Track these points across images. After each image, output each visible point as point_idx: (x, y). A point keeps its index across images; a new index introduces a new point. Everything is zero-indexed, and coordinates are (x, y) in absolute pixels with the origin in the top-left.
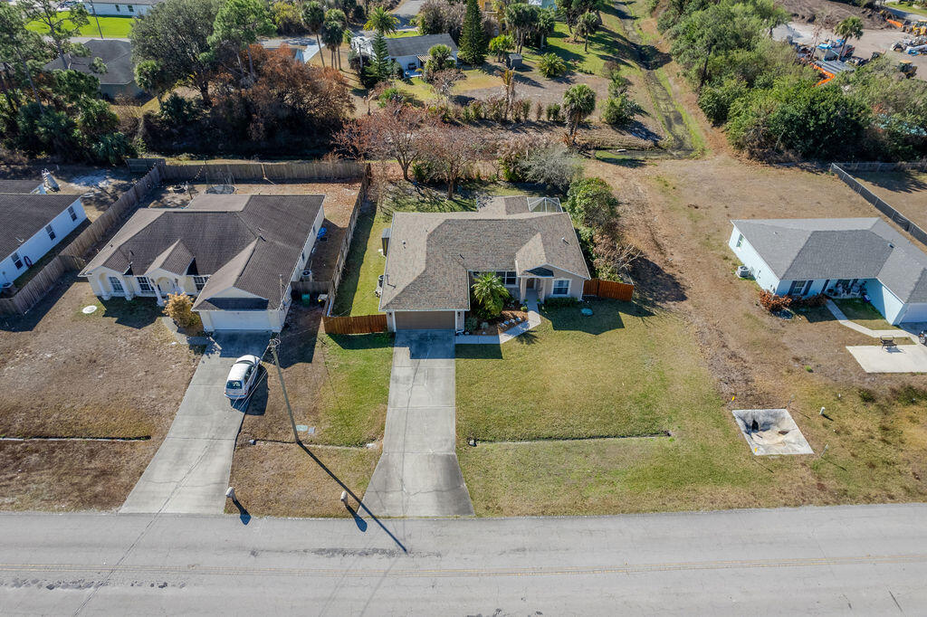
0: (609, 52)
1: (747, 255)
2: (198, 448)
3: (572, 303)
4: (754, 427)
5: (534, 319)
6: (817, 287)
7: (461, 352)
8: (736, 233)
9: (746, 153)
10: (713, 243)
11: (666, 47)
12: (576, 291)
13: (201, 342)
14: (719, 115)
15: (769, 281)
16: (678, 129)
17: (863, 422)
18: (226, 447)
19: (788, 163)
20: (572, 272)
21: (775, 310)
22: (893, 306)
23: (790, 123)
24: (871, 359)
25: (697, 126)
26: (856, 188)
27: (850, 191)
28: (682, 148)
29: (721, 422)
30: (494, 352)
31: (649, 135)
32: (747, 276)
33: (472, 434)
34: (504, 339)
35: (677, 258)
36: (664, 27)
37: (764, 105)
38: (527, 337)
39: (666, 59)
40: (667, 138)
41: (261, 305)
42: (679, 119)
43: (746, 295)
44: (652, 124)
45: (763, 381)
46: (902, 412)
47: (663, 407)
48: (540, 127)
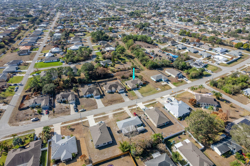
0: (127, 58)
1: (153, 79)
2: (126, 99)
3: (142, 85)
4: (157, 89)
5: (141, 87)
6: (158, 80)
7: (137, 90)
8: (151, 77)
9: (148, 69)
10: (149, 78)
11: (133, 56)
12: (142, 84)
13: (120, 93)
14: (144, 65)
15: (155, 80)
16: (140, 67)
17: (163, 87)
18: (128, 98)
19: (152, 70)
20: (142, 82)
21: (156, 82)
22: (163, 80)
23: (152, 66)
24: (163, 84)
25: (142, 66)
26: (159, 71)
27: (158, 71)
28: (142, 70)
29: (156, 90)
30: (139, 89)
31: (138, 69)
32: (153, 80)
33: (142, 93)
34: (139, 88)
35: (147, 80)
36: (132, 53)
37: (149, 64)
38: (141, 88)
39: (134, 58)
40: (140, 69)
41: (123, 89)
42: (140, 66)
43: (154, 82)
44: (138, 67)
45: (157, 87)
46: (165, 86)
47: (152, 90)
48: (128, 70)
